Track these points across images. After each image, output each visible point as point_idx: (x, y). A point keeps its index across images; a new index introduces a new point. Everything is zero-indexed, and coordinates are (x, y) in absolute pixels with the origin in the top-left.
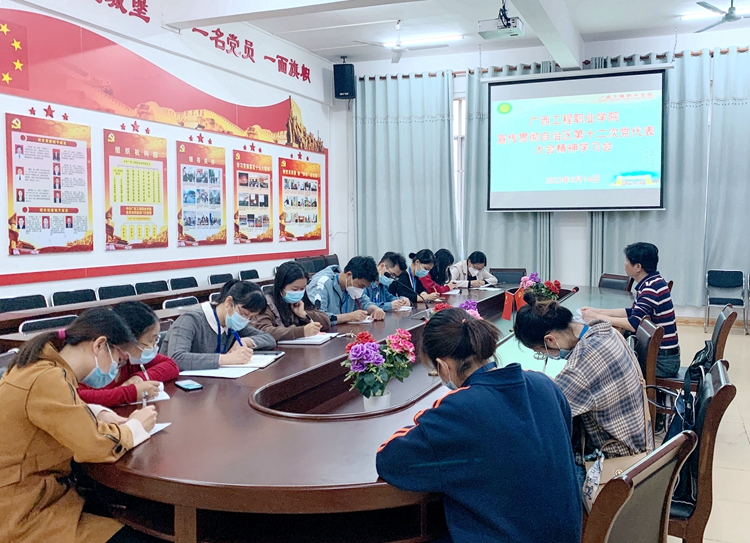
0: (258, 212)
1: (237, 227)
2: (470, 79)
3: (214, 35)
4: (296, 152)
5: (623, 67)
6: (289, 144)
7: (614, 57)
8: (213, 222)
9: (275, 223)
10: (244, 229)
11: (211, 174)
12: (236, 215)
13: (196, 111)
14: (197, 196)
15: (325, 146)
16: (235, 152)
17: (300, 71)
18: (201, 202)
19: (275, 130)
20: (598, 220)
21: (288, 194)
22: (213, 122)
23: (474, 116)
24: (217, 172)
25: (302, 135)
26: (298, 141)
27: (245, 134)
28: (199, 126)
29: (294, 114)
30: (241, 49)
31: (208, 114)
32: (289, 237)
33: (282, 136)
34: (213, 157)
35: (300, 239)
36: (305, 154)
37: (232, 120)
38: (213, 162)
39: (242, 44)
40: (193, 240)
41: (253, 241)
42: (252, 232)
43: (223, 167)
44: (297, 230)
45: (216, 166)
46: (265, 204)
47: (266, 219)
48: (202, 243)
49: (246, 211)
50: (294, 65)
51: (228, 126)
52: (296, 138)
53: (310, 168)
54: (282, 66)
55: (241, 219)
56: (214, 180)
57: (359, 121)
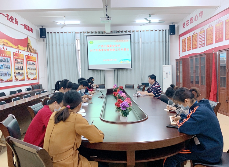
0: (21, 71)
1: (15, 76)
2: (81, 34)
3: (6, 16)
4: (30, 53)
5: (120, 33)
6: (28, 51)
7: (118, 31)
8: (9, 75)
9: (25, 75)
10: (17, 77)
11: (7, 60)
12: (15, 72)
13: (2, 40)
14: (4, 66)
15: (37, 52)
16: (14, 53)
17: (30, 29)
18: (5, 68)
19: (24, 47)
20: (116, 72)
21: (28, 66)
22: (7, 43)
23: (82, 44)
24: (9, 59)
25: (31, 48)
26: (30, 50)
27: (16, 47)
28: (3, 44)
29: (29, 42)
30: (14, 21)
31: (6, 41)
32: (29, 79)
33: (26, 48)
34: (7, 54)
35: (32, 79)
36: (32, 54)
37: (12, 43)
38: (8, 56)
39: (14, 19)
40: (3, 81)
41: (20, 80)
42: (19, 78)
43: (11, 57)
44: (31, 77)
45: (9, 57)
46: (22, 69)
47: (23, 74)
48: (6, 81)
49: (17, 71)
50: (29, 27)
51: (11, 45)
52: (30, 49)
53: (34, 58)
54: (25, 27)
55: (16, 74)
56: (8, 61)
57: (47, 44)
